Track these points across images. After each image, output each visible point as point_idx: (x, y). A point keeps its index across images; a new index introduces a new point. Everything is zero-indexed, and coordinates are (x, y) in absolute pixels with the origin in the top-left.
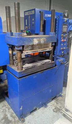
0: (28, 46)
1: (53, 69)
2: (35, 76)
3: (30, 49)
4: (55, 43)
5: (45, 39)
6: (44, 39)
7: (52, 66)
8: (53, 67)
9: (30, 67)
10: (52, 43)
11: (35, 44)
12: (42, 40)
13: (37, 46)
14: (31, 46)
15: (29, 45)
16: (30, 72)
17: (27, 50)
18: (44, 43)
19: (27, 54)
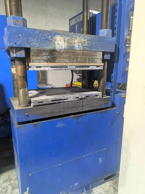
0: (40, 52)
1: (106, 112)
2: (60, 124)
3: (45, 58)
4: (112, 54)
5: (86, 40)
6: (83, 40)
7: (104, 107)
8: (106, 108)
9: (47, 100)
10: (104, 53)
11: (57, 48)
12: (76, 41)
13: (65, 55)
14: (47, 51)
15: (41, 48)
16: (49, 114)
17: (39, 61)
18: (84, 50)
19: (39, 69)
